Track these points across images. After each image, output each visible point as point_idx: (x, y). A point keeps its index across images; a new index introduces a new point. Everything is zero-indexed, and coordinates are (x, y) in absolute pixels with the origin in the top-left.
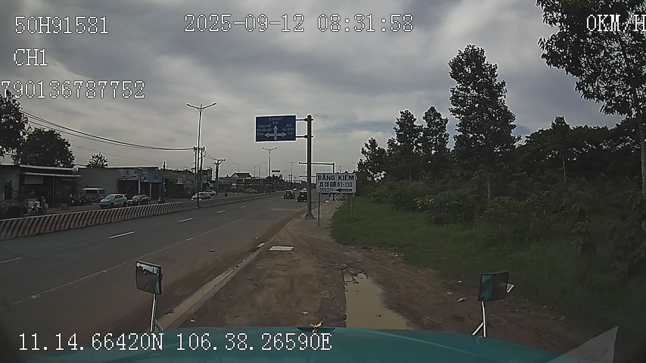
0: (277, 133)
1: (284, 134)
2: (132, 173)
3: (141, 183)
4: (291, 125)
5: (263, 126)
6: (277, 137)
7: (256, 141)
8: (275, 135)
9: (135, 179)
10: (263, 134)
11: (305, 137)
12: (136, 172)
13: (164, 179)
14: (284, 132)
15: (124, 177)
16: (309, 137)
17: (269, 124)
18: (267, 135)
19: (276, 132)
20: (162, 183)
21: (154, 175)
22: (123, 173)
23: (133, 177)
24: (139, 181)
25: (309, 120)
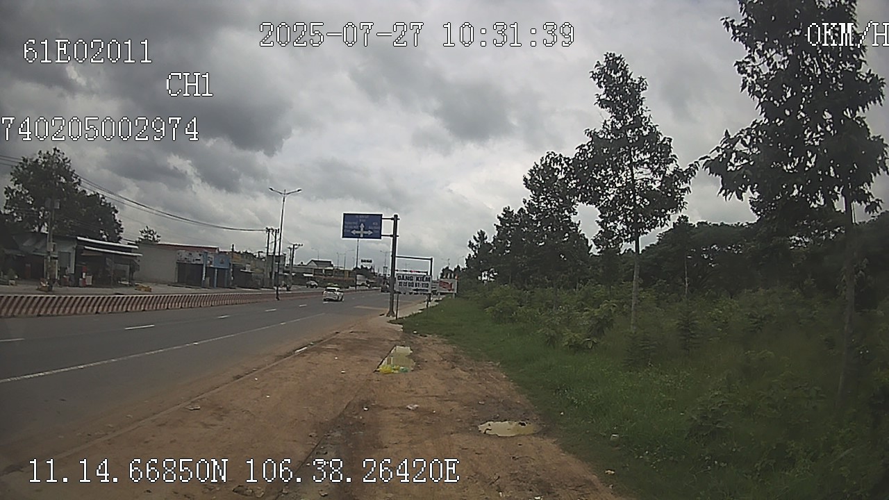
0: (364, 230)
1: (370, 232)
2: (196, 255)
3: (206, 267)
4: (377, 224)
5: (350, 223)
6: (364, 235)
7: (343, 237)
8: (362, 232)
9: (199, 262)
10: (349, 231)
11: (391, 236)
12: (200, 255)
13: (232, 266)
14: (371, 230)
15: (186, 258)
16: (395, 236)
17: (355, 221)
18: (353, 232)
19: (362, 229)
20: (230, 269)
21: (221, 259)
22: (184, 254)
23: (197, 260)
24: (205, 266)
25: (395, 219)
